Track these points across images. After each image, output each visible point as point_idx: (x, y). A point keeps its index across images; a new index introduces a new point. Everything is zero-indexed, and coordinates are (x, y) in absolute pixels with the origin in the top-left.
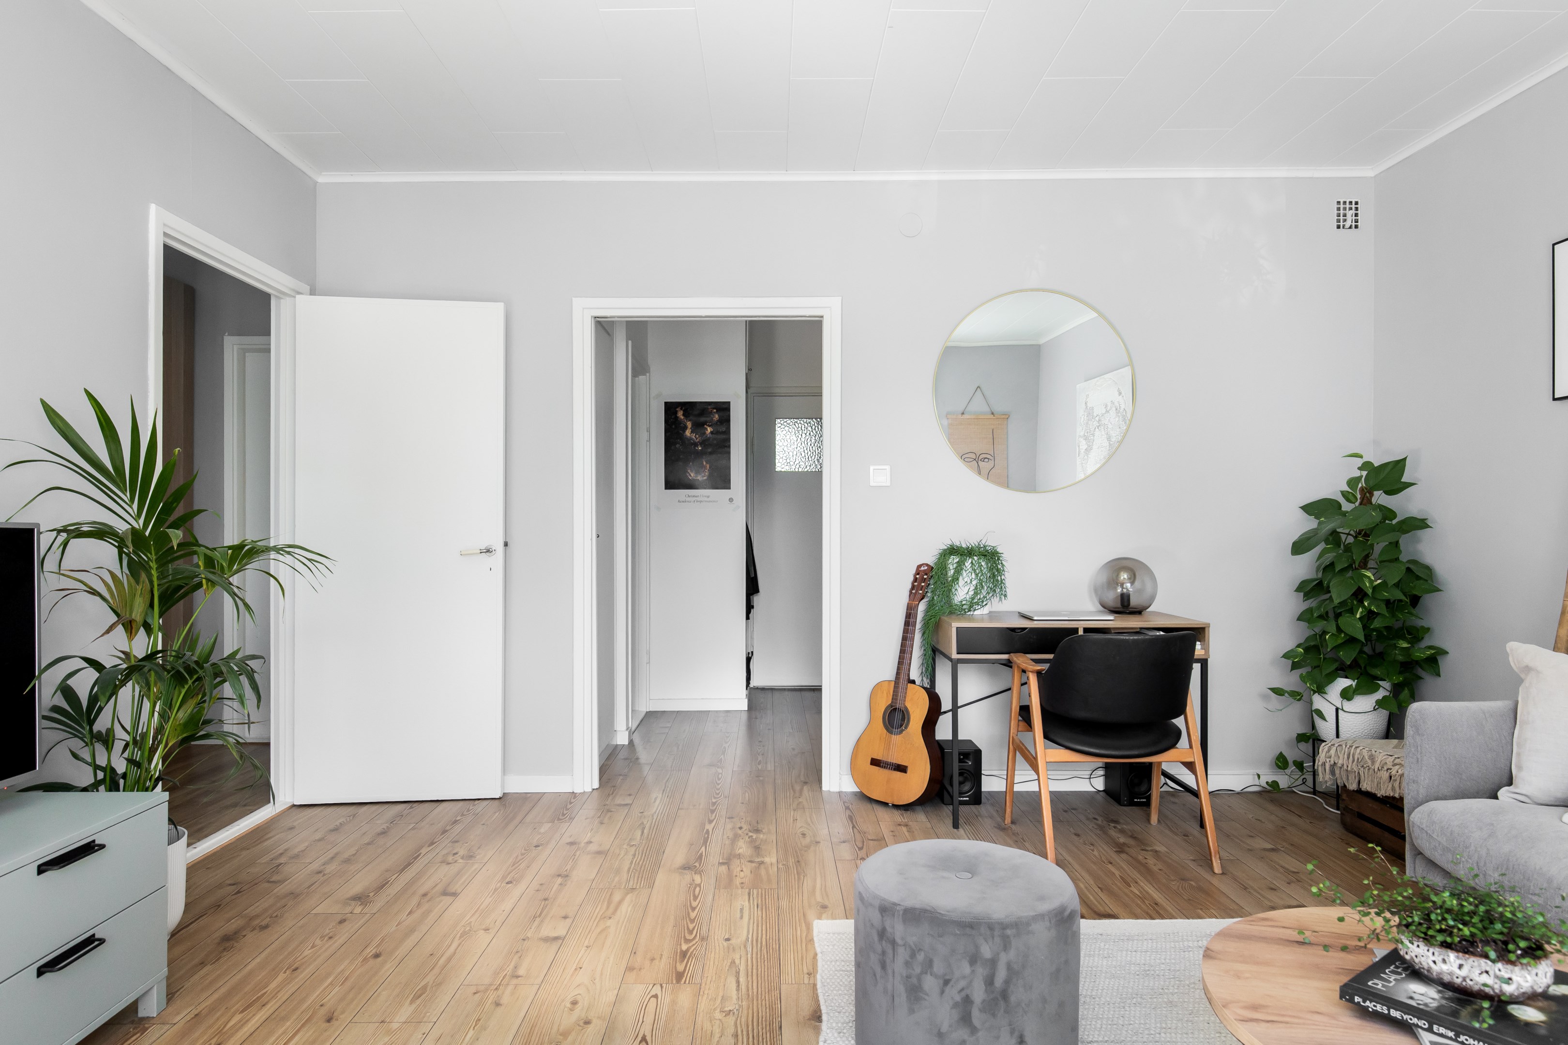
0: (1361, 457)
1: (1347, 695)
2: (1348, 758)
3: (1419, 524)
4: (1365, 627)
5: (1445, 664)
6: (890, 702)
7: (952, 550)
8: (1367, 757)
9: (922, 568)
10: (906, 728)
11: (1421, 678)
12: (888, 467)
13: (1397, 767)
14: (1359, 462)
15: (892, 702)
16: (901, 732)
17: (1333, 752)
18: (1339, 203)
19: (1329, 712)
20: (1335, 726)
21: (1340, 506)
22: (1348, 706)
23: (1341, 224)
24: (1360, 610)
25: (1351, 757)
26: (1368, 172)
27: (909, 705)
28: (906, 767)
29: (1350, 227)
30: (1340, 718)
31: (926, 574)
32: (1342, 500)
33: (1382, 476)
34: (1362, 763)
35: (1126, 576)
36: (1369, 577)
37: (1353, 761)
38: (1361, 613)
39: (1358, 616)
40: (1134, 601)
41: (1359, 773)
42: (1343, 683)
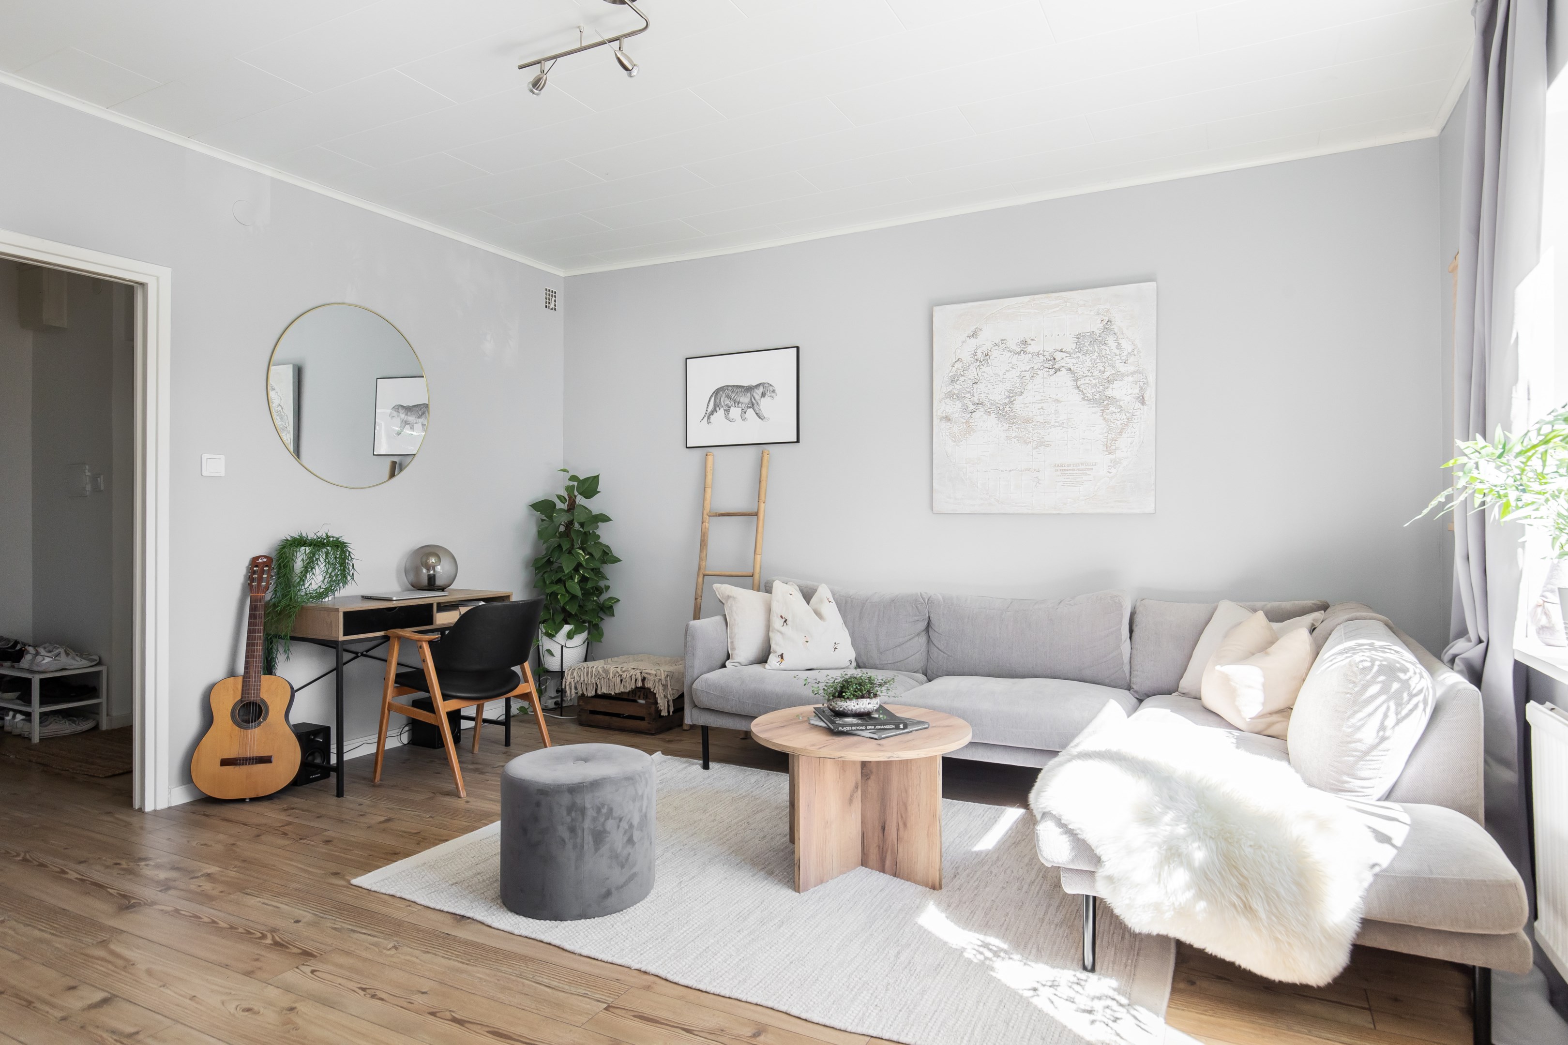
0: (568, 472)
1: (570, 636)
2: (587, 675)
3: (605, 519)
4: (582, 589)
5: (617, 609)
6: (239, 698)
7: (300, 542)
8: (601, 672)
9: (260, 560)
10: (265, 719)
11: (603, 619)
12: (222, 457)
13: (626, 673)
14: (568, 476)
15: (242, 698)
16: (259, 725)
17: (575, 674)
18: (546, 290)
19: (556, 650)
20: (560, 659)
21: (555, 505)
22: (570, 643)
23: (548, 305)
24: (577, 576)
25: (590, 674)
26: (562, 273)
27: (264, 695)
28: (271, 757)
29: (552, 309)
30: (564, 653)
31: (267, 566)
32: (557, 501)
33: (586, 486)
34: (598, 677)
35: (434, 561)
36: (581, 554)
37: (592, 677)
38: (578, 578)
39: (576, 581)
40: (439, 582)
41: (596, 683)
42: (567, 628)
